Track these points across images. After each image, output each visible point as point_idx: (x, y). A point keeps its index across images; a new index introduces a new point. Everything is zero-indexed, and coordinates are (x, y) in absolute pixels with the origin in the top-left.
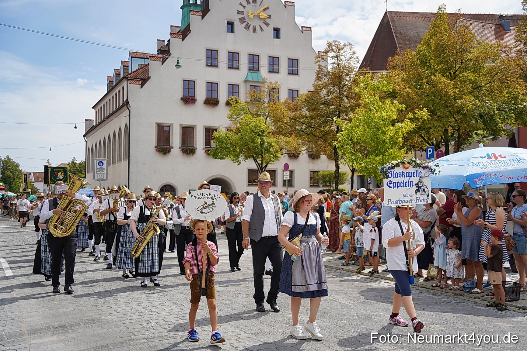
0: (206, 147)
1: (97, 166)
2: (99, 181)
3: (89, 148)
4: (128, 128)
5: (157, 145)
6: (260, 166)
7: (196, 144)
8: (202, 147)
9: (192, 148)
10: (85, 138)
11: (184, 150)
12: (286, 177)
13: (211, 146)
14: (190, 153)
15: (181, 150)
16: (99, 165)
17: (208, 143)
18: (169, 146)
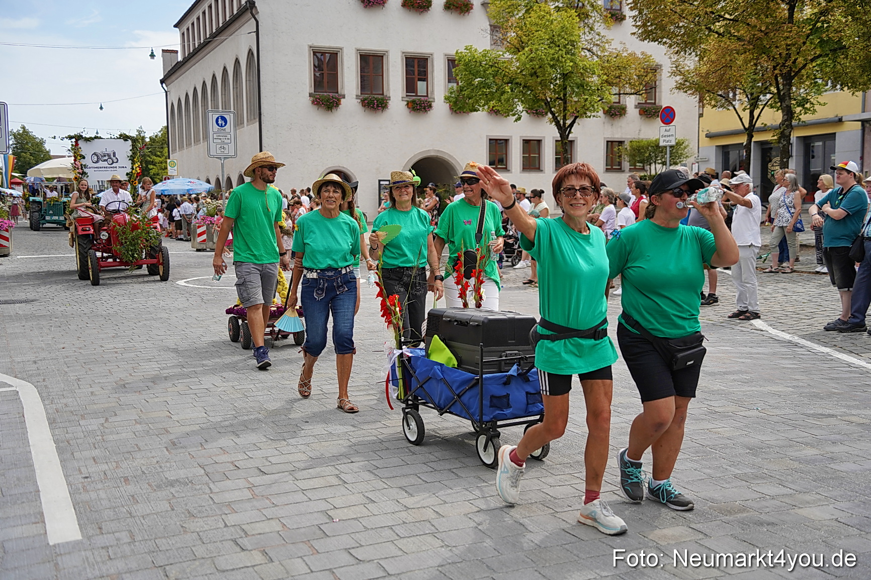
0: (407, 96)
1: (213, 127)
2: (220, 158)
3: (172, 104)
4: (254, 58)
5: (313, 91)
6: (561, 122)
7: (388, 90)
8: (401, 97)
9: (380, 97)
10: (164, 85)
11: (366, 101)
12: (667, 139)
13: (417, 93)
14: (378, 106)
15: (359, 101)
16: (218, 124)
17: (410, 87)
18: (337, 93)
